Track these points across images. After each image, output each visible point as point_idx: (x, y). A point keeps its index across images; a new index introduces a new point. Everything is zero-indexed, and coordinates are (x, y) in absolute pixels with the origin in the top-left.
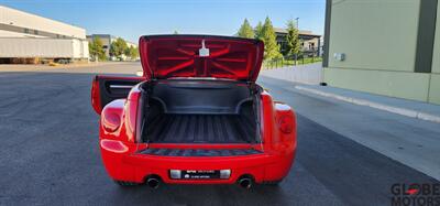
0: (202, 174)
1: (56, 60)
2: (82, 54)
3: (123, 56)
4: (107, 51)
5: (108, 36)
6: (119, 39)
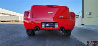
0: (50, 27)
1: (15, 21)
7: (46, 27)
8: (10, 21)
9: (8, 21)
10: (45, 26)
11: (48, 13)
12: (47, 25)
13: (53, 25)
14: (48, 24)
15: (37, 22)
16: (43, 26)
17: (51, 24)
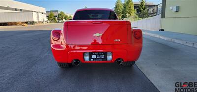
0: (99, 59)
1: (26, 22)
2: (38, 19)
3: (64, 20)
4: (56, 18)
5: (57, 11)
6: (61, 12)
7: (92, 60)
8: (15, 24)
9: (12, 24)
10: (90, 58)
11: (94, 35)
12: (94, 56)
13: (103, 56)
14: (95, 54)
15: (75, 51)
16: (87, 58)
17: (100, 54)
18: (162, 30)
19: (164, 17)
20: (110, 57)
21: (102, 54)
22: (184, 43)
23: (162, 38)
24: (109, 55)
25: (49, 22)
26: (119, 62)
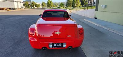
0: (58, 46)
3: (35, 7)
4: (30, 5)
5: (30, 1)
6: (33, 2)
7: (54, 47)
10: (53, 46)
12: (55, 45)
13: (60, 45)
14: (56, 44)
16: (51, 46)
17: (59, 44)
18: (96, 18)
19: (97, 11)
20: (65, 46)
21: (60, 44)
22: (108, 29)
23: (96, 24)
24: (64, 44)
25: (25, 8)
26: (70, 48)
